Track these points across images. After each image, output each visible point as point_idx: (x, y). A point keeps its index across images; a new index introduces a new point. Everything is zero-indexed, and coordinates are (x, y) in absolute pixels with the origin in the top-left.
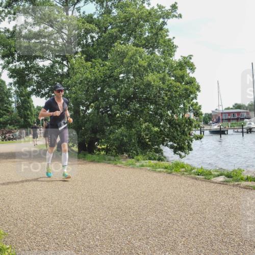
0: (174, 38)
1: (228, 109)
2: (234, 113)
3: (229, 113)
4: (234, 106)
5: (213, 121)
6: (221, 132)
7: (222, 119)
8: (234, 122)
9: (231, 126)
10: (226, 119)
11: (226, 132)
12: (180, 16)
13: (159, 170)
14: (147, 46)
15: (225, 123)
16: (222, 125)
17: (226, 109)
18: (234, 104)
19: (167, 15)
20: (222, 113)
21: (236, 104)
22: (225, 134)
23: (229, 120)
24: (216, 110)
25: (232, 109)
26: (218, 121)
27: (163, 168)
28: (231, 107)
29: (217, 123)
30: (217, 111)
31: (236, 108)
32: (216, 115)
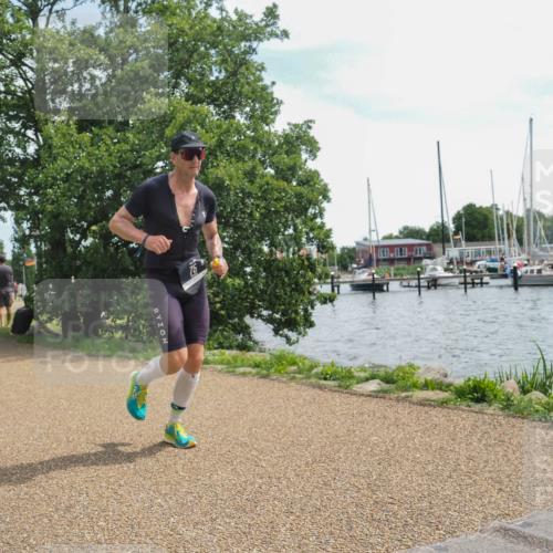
0: (273, 83)
1: (390, 237)
2: (401, 247)
3: (391, 248)
4: (401, 233)
5: (358, 264)
6: (373, 288)
7: (378, 260)
8: (402, 265)
9: (395, 275)
10: (384, 260)
11: (385, 288)
12: (285, 34)
13: (242, 370)
14: (216, 100)
15: (384, 268)
16: (377, 273)
17: (385, 238)
18: (400, 227)
19: (257, 34)
20: (377, 247)
21: (405, 228)
22: (383, 291)
23: (391, 261)
24: (365, 239)
25: (397, 237)
26: (368, 265)
27: (250, 366)
28: (396, 233)
29: (365, 267)
30: (366, 243)
31: (406, 237)
32: (364, 252)
